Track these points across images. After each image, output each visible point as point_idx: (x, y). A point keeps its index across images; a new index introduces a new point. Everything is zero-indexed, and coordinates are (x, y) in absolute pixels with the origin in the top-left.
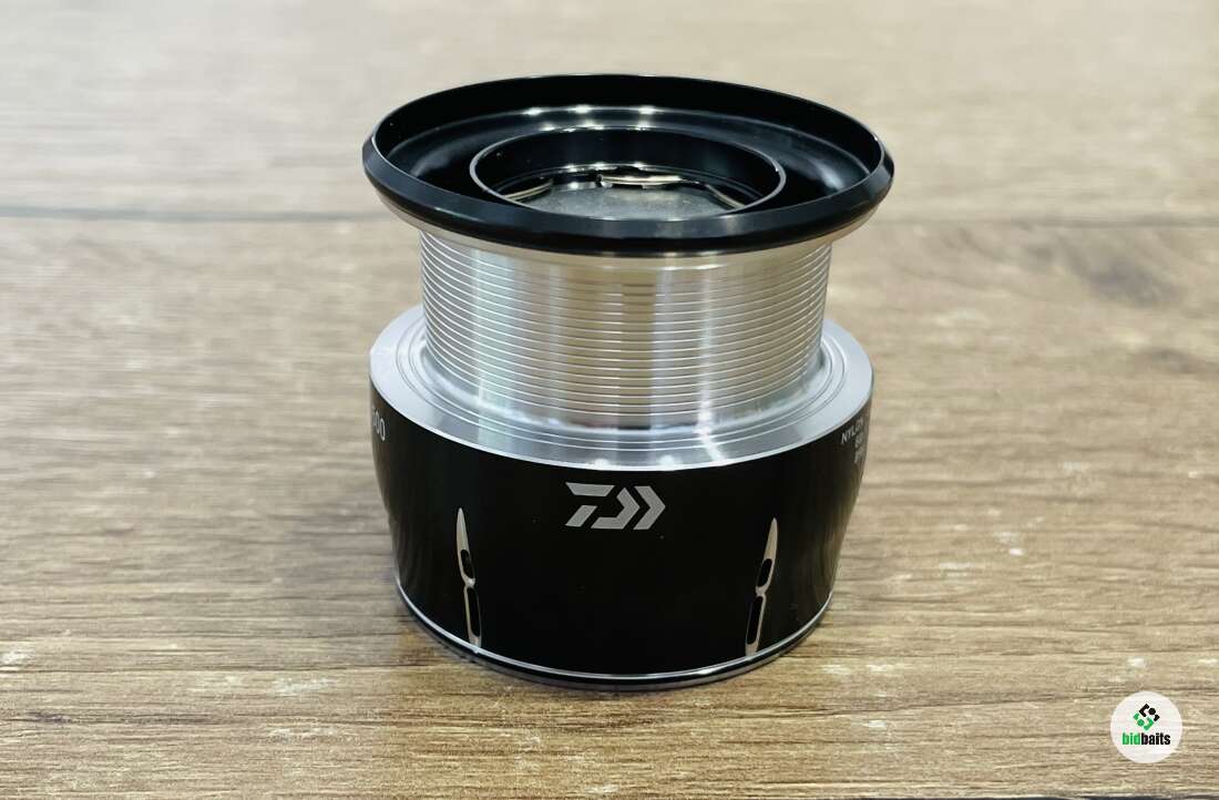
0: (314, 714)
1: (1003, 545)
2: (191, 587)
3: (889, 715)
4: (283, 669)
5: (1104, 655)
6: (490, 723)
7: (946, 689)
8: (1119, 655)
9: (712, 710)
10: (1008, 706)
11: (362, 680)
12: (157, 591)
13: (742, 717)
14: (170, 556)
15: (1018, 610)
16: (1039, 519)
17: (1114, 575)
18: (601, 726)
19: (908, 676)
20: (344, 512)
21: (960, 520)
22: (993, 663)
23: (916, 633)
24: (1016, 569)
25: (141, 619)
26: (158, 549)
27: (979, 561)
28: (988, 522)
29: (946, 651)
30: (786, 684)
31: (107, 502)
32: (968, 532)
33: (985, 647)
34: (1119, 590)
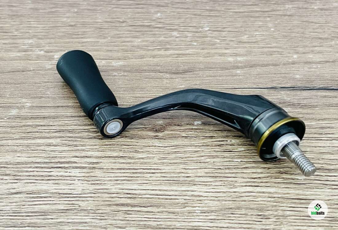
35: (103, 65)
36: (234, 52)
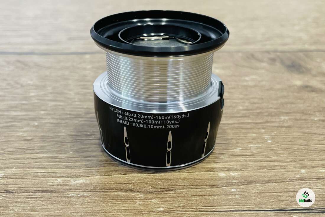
0: (81, 189)
1: (266, 140)
2: (48, 155)
3: (237, 187)
4: (72, 177)
5: (294, 170)
6: (129, 191)
7: (252, 179)
8: (298, 170)
9: (189, 187)
10: (269, 184)
11: (94, 180)
12: (39, 156)
13: (197, 188)
14: (42, 146)
15: (270, 158)
16: (275, 132)
17: (296, 147)
18: (159, 191)
19: (242, 176)
20: (89, 133)
21: (254, 133)
22: (265, 172)
23: (243, 164)
24: (269, 146)
25: (34, 164)
26: (39, 144)
27: (260, 144)
28: (262, 133)
29: (251, 169)
30: (209, 179)
31: (24, 132)
32: (256, 136)
33: (262, 168)
34: (298, 151)
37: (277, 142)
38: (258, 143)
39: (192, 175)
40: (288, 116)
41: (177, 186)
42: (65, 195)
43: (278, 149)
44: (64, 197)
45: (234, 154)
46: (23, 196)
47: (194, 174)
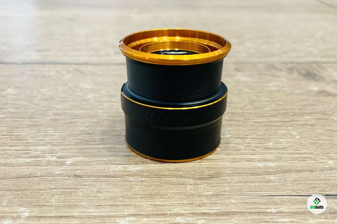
0: (139, 175)
1: (294, 135)
3: (274, 175)
4: (130, 165)
5: (323, 161)
6: (180, 177)
7: (287, 169)
8: (326, 161)
9: (232, 174)
10: (302, 173)
11: (149, 167)
13: (239, 176)
15: (300, 151)
16: (302, 129)
17: (321, 142)
18: (206, 178)
19: (278, 166)
21: (282, 130)
22: (297, 163)
23: (277, 156)
24: (298, 141)
27: (289, 139)
28: (289, 130)
29: (286, 160)
30: (248, 168)
32: (285, 133)
34: (323, 146)
35: (119, 170)
36: (262, 158)
37: (305, 138)
38: (288, 138)
39: (233, 164)
40: (311, 116)
41: (221, 173)
42: (126, 179)
43: (307, 143)
44: (125, 181)
45: (268, 147)
46: (90, 180)
47: (235, 164)
